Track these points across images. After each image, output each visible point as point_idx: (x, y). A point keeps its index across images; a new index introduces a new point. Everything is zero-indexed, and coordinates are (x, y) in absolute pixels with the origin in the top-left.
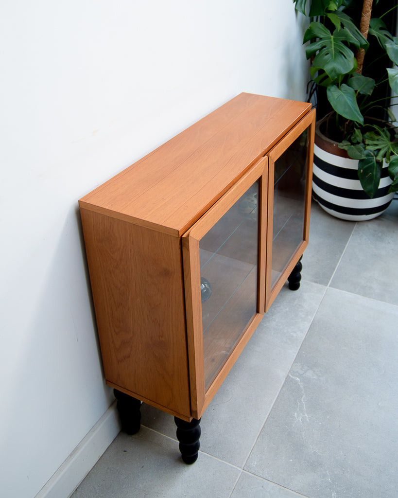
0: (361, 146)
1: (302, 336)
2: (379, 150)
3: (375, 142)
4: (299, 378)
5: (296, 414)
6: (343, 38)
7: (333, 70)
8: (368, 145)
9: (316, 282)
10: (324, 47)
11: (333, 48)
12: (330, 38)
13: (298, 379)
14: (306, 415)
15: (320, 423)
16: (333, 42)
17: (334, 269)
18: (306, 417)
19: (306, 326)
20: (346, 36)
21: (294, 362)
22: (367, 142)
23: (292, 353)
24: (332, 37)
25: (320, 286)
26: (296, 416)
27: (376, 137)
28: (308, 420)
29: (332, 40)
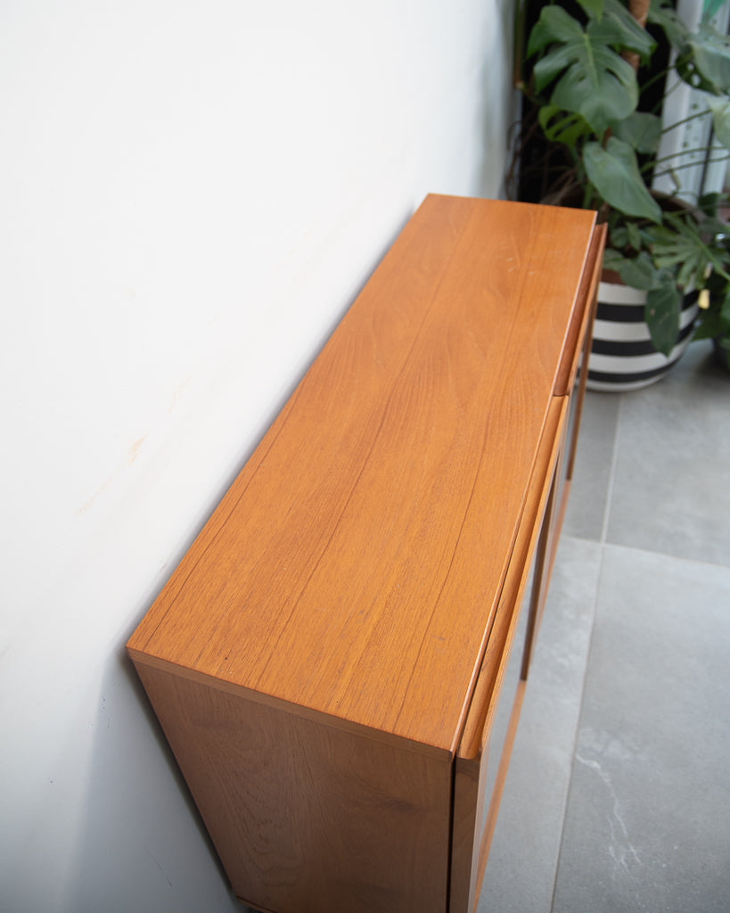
0: (643, 257)
1: (578, 662)
2: (680, 265)
3: (672, 249)
4: (598, 762)
5: (611, 848)
6: (611, 39)
7: (600, 113)
8: (658, 256)
9: (578, 536)
10: (575, 61)
11: (591, 63)
12: (582, 41)
13: (595, 765)
14: (632, 850)
15: (664, 865)
16: (590, 50)
17: (604, 502)
18: (632, 853)
19: (582, 638)
20: (618, 33)
21: (579, 726)
22: (656, 249)
23: (570, 703)
24: (586, 37)
25: (588, 544)
26: (613, 855)
27: (671, 238)
28: (638, 860)
29: (587, 44)
